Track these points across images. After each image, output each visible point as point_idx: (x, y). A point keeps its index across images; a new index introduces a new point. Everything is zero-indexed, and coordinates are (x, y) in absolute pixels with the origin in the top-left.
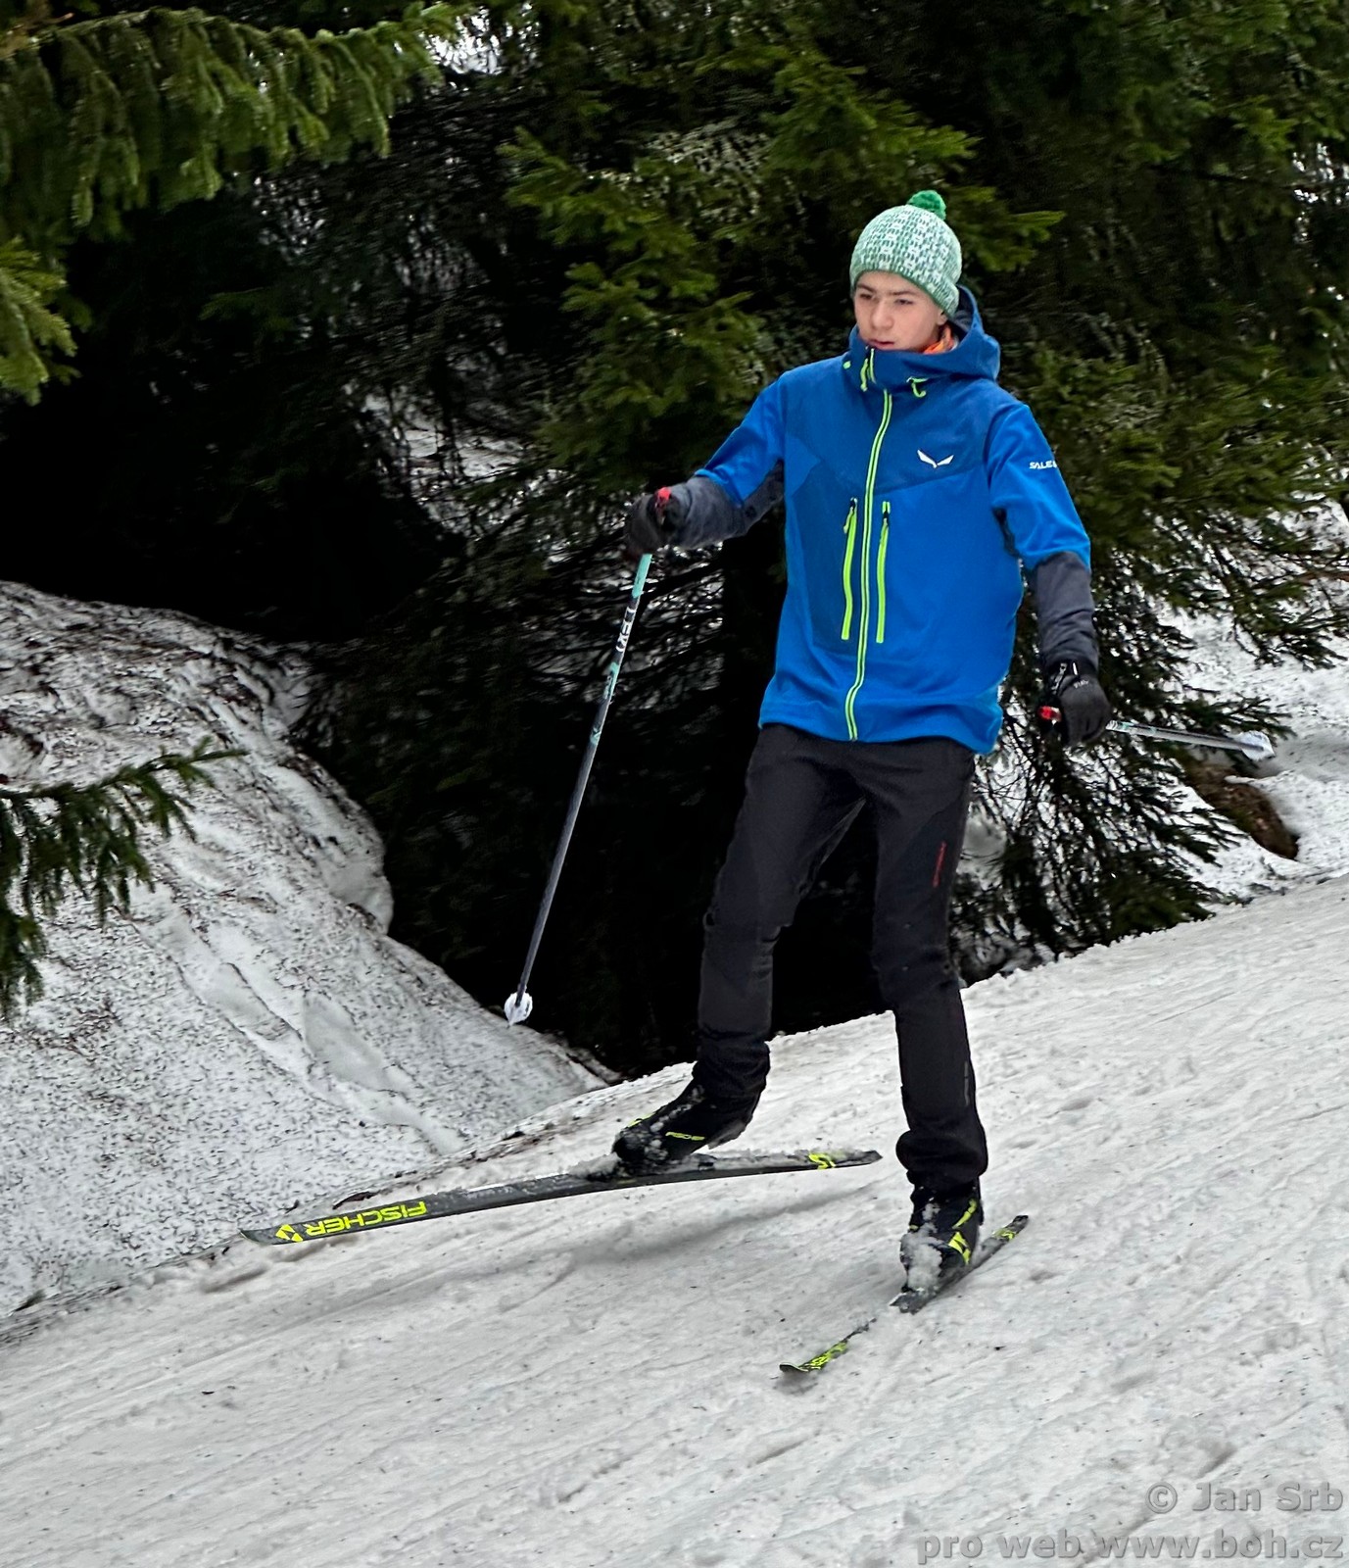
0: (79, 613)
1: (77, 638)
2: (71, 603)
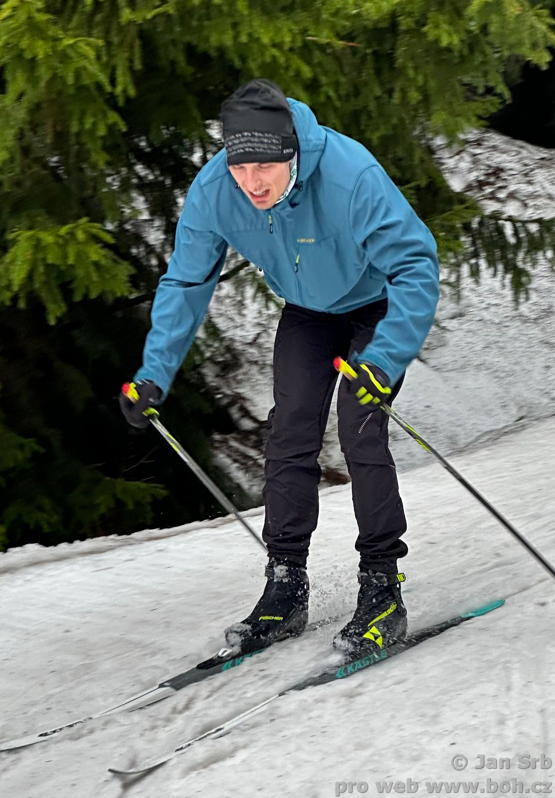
0: (543, 153)
1: (543, 163)
2: (541, 149)
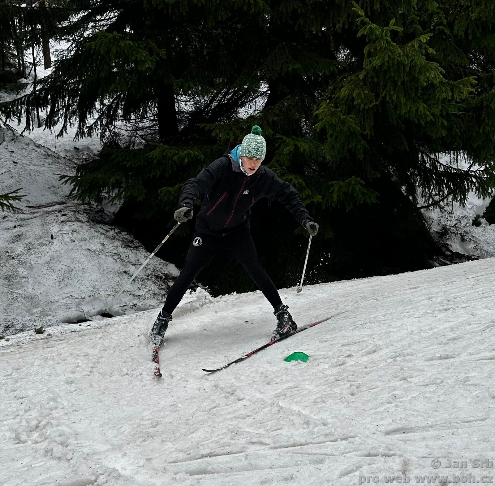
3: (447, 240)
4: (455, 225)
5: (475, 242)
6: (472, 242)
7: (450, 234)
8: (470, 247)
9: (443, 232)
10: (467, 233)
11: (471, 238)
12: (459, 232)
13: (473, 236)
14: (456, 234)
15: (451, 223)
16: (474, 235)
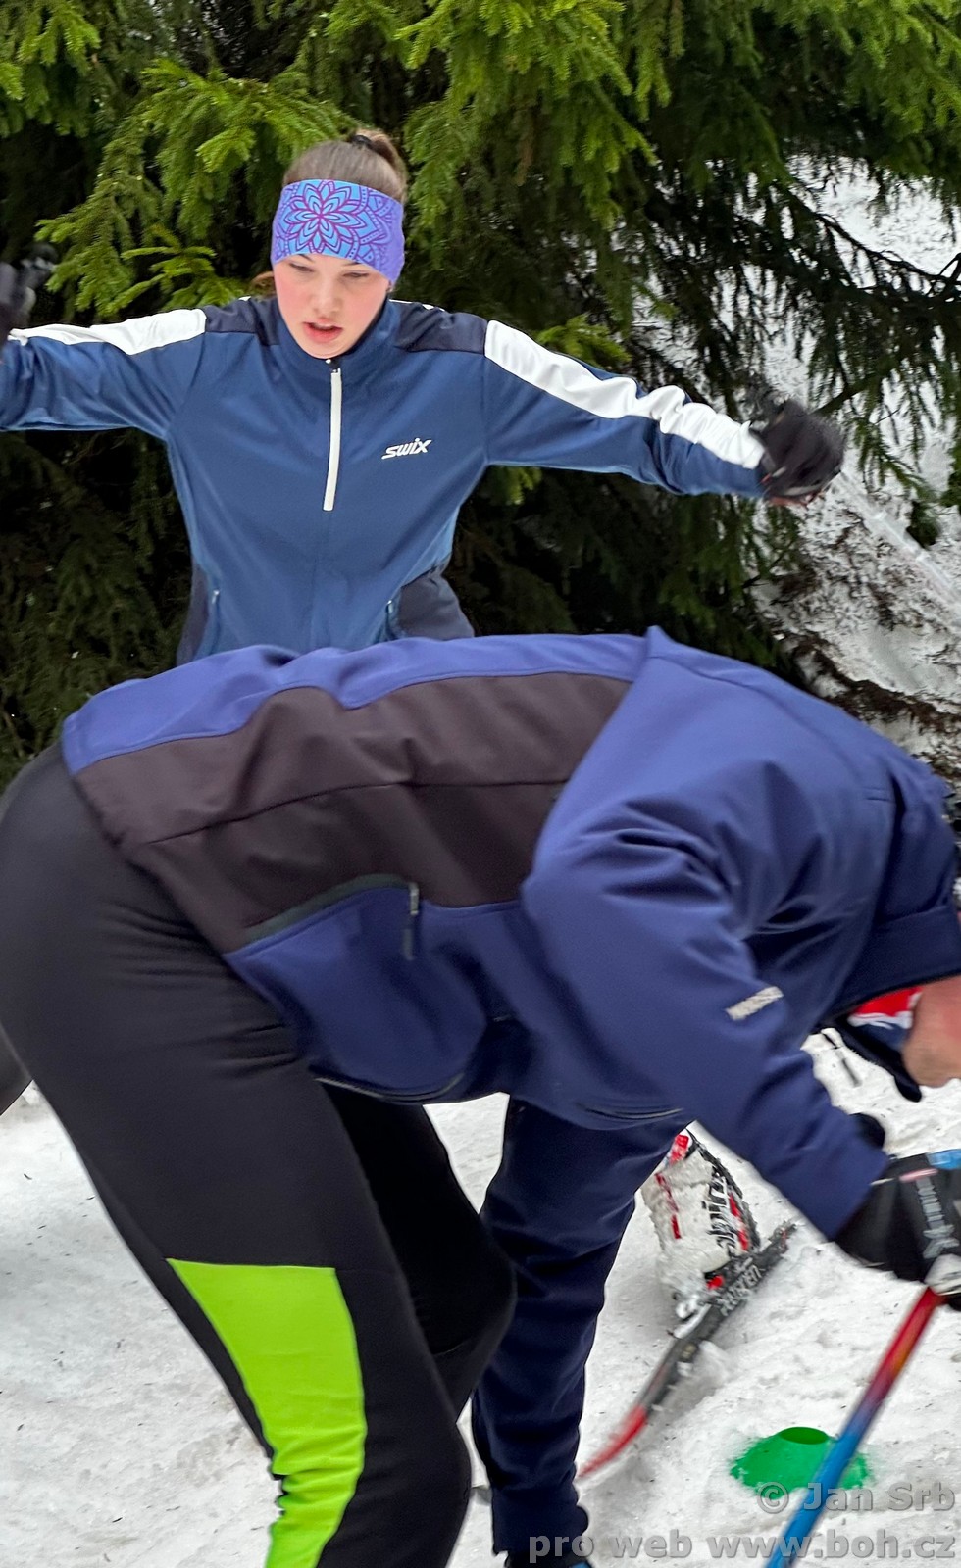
3: (813, 614)
4: (841, 540)
5: (938, 628)
6: (927, 629)
7: (826, 584)
8: (919, 657)
9: (791, 576)
10: (899, 582)
11: (917, 606)
12: (864, 579)
13: (926, 601)
14: (854, 587)
15: (822, 528)
16: (930, 595)
